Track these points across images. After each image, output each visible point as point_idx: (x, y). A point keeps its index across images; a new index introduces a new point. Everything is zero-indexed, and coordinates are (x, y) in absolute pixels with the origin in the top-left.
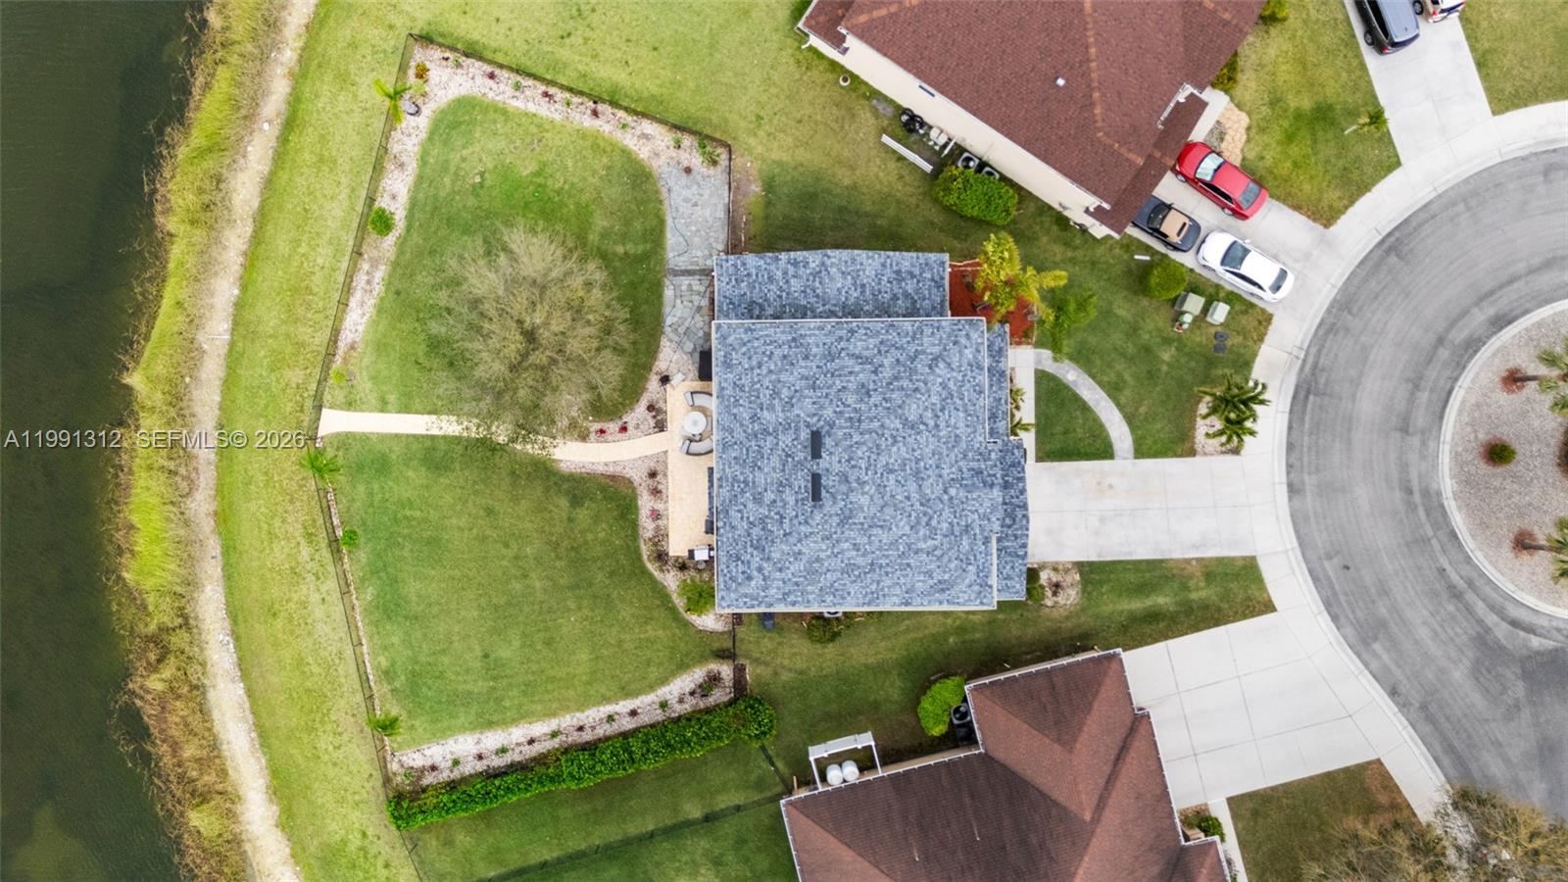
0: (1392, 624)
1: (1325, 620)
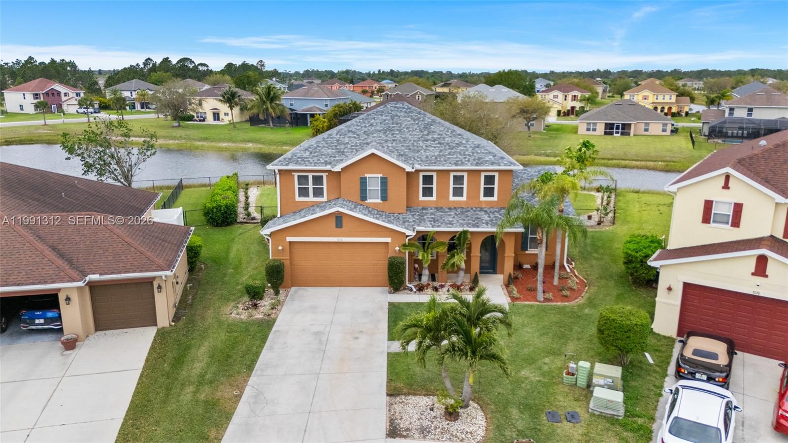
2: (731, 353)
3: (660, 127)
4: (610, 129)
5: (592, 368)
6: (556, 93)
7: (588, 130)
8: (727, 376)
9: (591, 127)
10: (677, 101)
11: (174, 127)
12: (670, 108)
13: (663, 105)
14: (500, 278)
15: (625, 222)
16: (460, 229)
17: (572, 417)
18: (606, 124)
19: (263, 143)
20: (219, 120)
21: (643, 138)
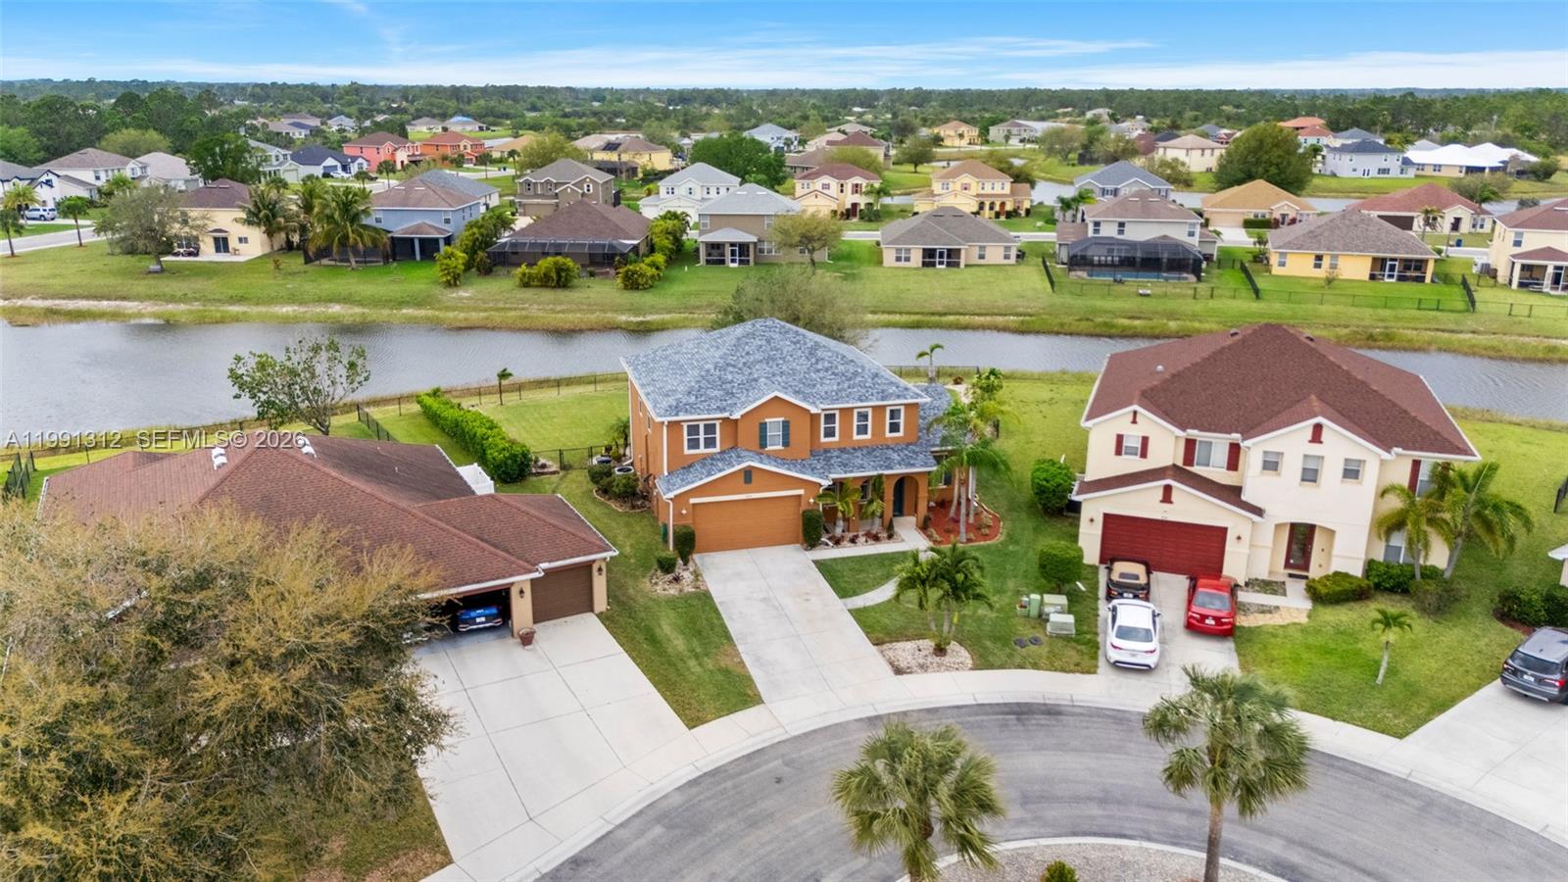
0: (699, 840)
1: (689, 774)
2: (1148, 573)
3: (1001, 252)
4: (929, 258)
5: (1042, 598)
6: (826, 179)
7: (898, 259)
8: (1148, 593)
9: (903, 256)
10: (1013, 193)
11: (150, 272)
12: (1003, 204)
13: (992, 199)
14: (911, 520)
15: (1010, 434)
16: (875, 473)
17: (1035, 641)
18: (924, 250)
19: (360, 303)
20: (226, 250)
21: (979, 272)
